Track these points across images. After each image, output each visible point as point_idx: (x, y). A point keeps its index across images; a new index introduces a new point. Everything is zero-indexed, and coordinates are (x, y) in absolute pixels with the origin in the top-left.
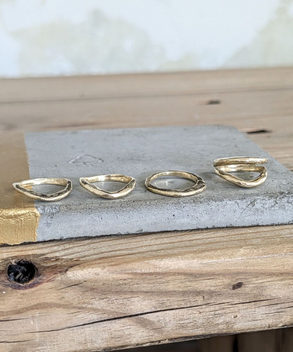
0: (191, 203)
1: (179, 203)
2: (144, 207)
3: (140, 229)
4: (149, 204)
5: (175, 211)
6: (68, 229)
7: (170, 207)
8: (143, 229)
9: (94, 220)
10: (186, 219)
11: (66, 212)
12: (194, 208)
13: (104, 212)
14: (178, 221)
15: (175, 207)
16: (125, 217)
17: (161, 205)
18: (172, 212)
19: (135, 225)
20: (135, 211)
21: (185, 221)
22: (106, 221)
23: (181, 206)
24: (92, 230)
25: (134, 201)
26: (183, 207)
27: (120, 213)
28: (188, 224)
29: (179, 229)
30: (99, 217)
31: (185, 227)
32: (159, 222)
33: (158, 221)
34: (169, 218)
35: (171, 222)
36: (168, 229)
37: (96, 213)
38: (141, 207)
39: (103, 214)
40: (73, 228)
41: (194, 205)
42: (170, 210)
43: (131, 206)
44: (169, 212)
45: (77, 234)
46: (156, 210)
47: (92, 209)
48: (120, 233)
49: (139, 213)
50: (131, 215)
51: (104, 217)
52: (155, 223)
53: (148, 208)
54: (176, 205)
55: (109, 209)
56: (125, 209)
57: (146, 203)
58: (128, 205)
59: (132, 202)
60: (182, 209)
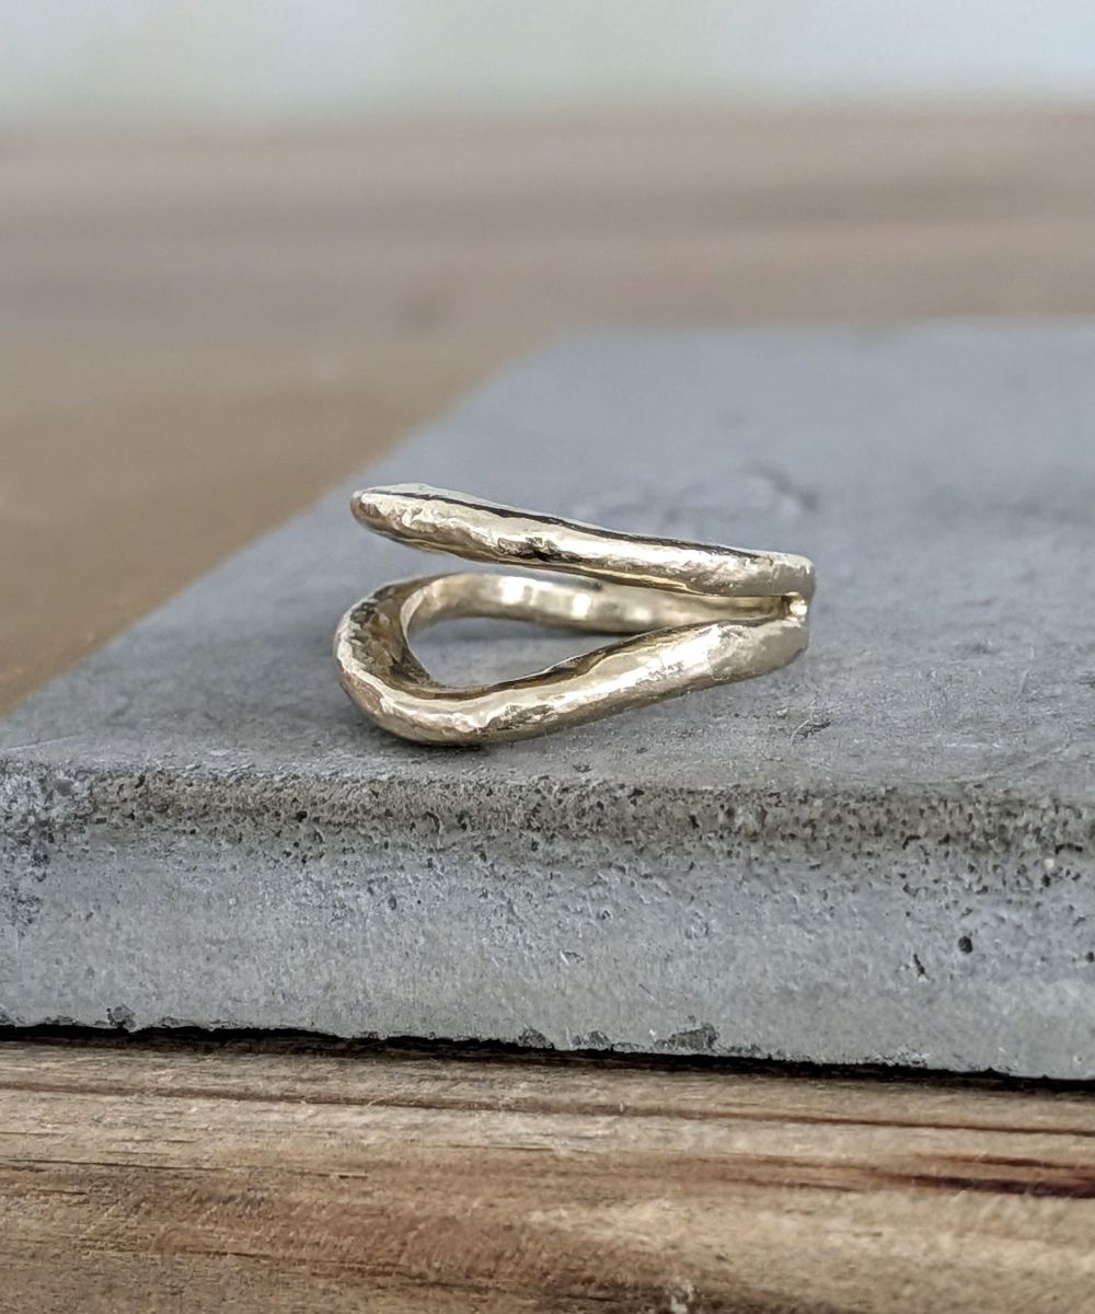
1: (1007, 844)
2: (713, 844)
3: (690, 1027)
4: (754, 825)
5: (971, 904)
6: (161, 958)
7: (932, 871)
8: (719, 1027)
9: (338, 912)
10: (1072, 990)
11: (131, 824)
13: (405, 857)
14: (1005, 1000)
15: (967, 878)
16: (565, 907)
17: (848, 840)
18: (955, 914)
19: (653, 983)
20: (643, 868)
21: (1070, 1003)
22: (429, 926)
23: (1022, 870)
24: (328, 987)
25: (635, 794)
26: (1038, 884)
27: (526, 874)
28: (1093, 1032)
29: (1021, 1069)
30: (375, 888)
31: (1070, 1052)
32: (842, 984)
33: (838, 974)
34: (928, 960)
35: (945, 996)
36: (925, 1056)
37: (349, 858)
38: (688, 846)
39: (402, 868)
40: (195, 956)
42: (933, 895)
43: (612, 827)
44: (925, 908)
45: (229, 1004)
46: (816, 882)
47: (317, 820)
48: (541, 1037)
49: (676, 891)
50: (617, 905)
51: (414, 893)
52: (814, 992)
53: (749, 862)
54: (982, 859)
55: (445, 840)
56: (561, 848)
57: (731, 815)
58: (586, 820)
59: (623, 794)
60: (1038, 898)
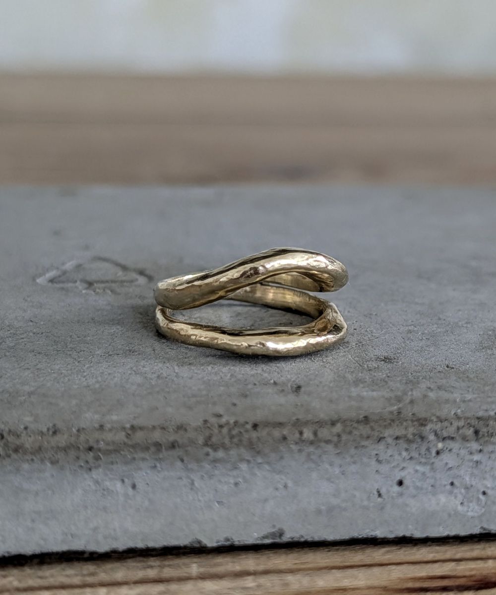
0: (465, 439)
1: (422, 438)
2: (293, 447)
3: (273, 530)
4: (311, 437)
5: (404, 465)
7: (390, 452)
8: (285, 528)
9: (106, 492)
10: (443, 499)
12: (476, 457)
13: (142, 465)
14: (414, 506)
15: (404, 454)
16: (220, 481)
17: (354, 441)
18: (397, 470)
19: (258, 512)
20: (260, 460)
21: (441, 504)
22: (151, 495)
23: (428, 449)
24: (95, 529)
25: (255, 426)
26: (434, 454)
27: (203, 467)
28: (450, 515)
29: (418, 534)
30: (126, 480)
31: (439, 525)
32: (345, 504)
33: (343, 501)
34: (383, 491)
35: (389, 505)
36: (377, 533)
37: (114, 466)
38: (281, 449)
39: (141, 469)
40: (25, 520)
41: (475, 446)
42: (388, 462)
43: (247, 442)
44: (384, 468)
45: (42, 542)
46: (338, 460)
47: (99, 450)
48: (199, 542)
49: (273, 469)
50: (244, 478)
51: (145, 481)
52: (331, 509)
53: (309, 454)
54: (412, 445)
55: (164, 454)
56: (221, 454)
57: (301, 433)
58: (234, 440)
59: (249, 427)
60: (433, 460)
